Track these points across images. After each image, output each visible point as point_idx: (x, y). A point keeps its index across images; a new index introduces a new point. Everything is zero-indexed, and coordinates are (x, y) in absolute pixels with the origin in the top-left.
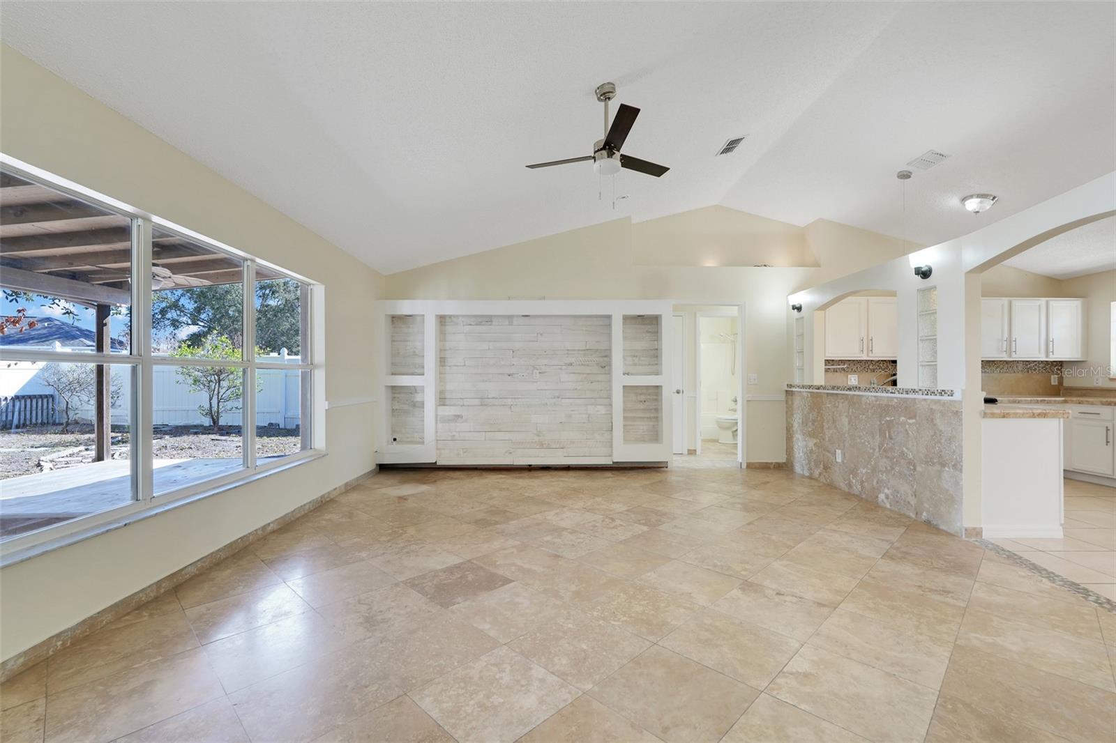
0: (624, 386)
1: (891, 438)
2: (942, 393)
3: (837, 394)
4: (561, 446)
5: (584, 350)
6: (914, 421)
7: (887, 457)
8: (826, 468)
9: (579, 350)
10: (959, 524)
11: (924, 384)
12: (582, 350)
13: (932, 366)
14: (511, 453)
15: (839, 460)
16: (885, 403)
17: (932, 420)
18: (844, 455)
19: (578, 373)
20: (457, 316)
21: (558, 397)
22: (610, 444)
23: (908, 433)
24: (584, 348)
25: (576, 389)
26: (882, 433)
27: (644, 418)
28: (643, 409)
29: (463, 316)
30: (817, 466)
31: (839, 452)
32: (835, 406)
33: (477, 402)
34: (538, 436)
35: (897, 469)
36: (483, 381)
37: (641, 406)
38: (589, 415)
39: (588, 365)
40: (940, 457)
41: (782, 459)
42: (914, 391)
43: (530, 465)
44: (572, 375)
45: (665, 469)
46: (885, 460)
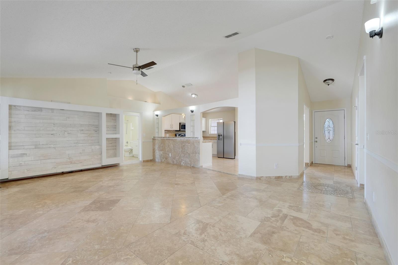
0: (106, 138)
1: (184, 149)
2: (196, 138)
3: (169, 139)
4: (80, 162)
5: (89, 125)
6: (190, 144)
7: (183, 153)
8: (166, 159)
9: (86, 125)
10: (199, 166)
11: (192, 136)
12: (87, 125)
13: (194, 132)
14: (55, 168)
15: (170, 156)
16: (182, 141)
17: (194, 144)
18: (172, 155)
19: (85, 134)
20: (20, 106)
21: (77, 143)
22: (101, 159)
23: (188, 147)
24: (88, 124)
25: (85, 140)
26: (182, 148)
27: (111, 149)
28: (111, 146)
29: (24, 107)
30: (163, 158)
31: (170, 154)
32: (169, 142)
33: (33, 147)
34: (70, 159)
35: (186, 156)
36: (37, 137)
37: (110, 145)
38: (92, 149)
39: (90, 131)
40: (195, 152)
41: (152, 158)
42: (190, 138)
43: (62, 172)
44: (83, 134)
45: (119, 166)
46: (183, 154)
